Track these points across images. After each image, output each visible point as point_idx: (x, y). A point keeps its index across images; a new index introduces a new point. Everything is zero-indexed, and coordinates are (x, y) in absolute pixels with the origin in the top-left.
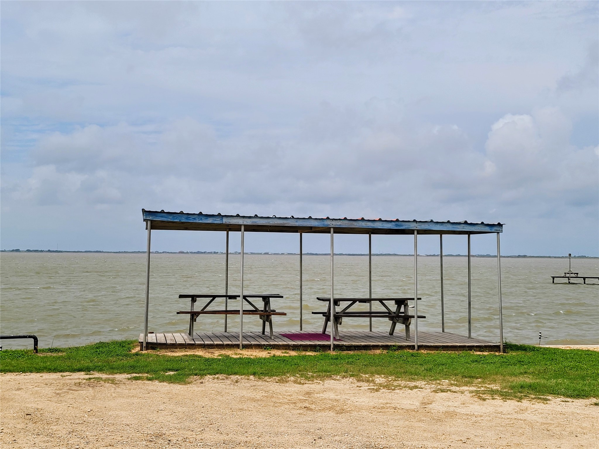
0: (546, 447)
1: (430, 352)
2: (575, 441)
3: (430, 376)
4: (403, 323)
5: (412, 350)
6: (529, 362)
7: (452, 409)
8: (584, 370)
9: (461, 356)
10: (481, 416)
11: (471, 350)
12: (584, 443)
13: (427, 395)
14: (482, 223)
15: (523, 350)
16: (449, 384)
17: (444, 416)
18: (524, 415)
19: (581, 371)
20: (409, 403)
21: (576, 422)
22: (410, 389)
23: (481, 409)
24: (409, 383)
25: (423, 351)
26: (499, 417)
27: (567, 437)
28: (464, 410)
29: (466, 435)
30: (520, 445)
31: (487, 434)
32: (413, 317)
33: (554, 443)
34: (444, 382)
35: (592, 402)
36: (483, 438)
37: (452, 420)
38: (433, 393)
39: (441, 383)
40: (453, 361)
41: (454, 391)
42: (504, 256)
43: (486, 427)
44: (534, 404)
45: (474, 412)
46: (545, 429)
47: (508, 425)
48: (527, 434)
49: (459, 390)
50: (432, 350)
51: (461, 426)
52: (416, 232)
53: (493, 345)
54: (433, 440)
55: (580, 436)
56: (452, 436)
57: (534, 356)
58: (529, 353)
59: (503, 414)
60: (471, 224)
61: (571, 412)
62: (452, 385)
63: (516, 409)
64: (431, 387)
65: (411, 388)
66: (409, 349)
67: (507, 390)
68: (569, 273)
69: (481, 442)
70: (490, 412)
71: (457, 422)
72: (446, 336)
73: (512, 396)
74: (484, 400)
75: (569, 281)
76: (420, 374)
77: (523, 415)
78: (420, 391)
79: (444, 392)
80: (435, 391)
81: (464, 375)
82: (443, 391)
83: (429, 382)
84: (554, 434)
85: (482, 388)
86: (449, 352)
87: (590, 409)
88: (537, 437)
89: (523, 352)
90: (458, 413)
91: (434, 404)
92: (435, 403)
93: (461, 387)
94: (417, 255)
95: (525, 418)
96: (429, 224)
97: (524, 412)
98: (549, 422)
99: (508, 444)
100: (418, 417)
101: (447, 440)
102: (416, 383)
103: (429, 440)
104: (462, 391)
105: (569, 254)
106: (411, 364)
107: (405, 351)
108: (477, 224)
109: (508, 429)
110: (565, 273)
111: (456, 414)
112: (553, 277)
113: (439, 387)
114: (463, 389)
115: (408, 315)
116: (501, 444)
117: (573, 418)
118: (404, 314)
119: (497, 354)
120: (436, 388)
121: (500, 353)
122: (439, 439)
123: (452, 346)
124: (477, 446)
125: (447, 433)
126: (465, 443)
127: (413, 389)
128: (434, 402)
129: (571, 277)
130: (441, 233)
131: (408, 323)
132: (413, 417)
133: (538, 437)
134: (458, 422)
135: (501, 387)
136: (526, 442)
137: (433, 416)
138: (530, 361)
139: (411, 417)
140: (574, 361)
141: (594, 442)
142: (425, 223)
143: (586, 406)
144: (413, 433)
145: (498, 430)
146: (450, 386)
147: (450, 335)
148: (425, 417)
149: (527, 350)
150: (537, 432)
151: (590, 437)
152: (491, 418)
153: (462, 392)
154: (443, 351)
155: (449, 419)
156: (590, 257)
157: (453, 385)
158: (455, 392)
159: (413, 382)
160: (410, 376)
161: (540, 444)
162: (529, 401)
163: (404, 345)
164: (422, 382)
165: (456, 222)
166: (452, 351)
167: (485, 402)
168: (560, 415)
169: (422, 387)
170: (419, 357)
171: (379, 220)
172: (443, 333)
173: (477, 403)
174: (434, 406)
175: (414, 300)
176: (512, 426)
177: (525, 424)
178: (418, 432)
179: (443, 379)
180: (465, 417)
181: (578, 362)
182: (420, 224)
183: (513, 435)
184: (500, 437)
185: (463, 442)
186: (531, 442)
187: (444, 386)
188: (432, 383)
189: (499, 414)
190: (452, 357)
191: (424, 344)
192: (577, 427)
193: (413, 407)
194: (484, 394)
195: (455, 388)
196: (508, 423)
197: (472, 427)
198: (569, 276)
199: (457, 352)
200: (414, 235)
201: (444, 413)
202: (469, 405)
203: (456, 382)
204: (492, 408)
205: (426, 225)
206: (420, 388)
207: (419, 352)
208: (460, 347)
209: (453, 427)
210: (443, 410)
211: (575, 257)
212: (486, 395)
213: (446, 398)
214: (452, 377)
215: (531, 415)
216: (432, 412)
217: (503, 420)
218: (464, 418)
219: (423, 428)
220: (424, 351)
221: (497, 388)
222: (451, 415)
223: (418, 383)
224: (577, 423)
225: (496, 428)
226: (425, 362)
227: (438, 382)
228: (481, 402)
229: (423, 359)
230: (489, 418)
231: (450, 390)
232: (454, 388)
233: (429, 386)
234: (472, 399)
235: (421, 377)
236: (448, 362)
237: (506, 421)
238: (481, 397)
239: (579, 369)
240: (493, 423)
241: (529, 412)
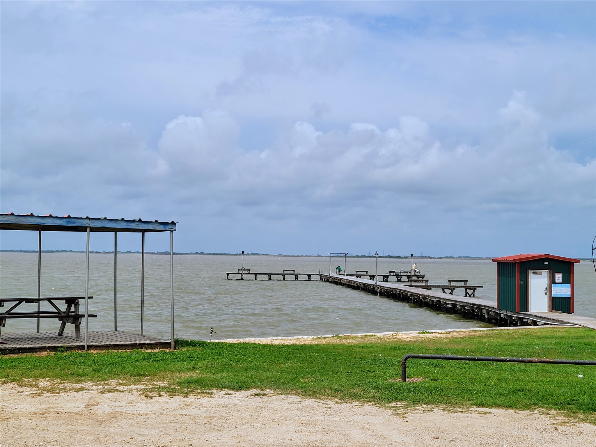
0: (207, 441)
1: (100, 351)
2: (234, 431)
3: (98, 376)
4: (73, 323)
5: (81, 350)
6: (198, 357)
7: (117, 409)
8: (248, 363)
9: (131, 355)
10: (147, 414)
11: (143, 348)
12: (242, 434)
13: (93, 397)
14: (156, 221)
15: (194, 346)
16: (117, 384)
17: (109, 417)
18: (189, 410)
19: (245, 364)
20: (73, 406)
21: (237, 414)
22: (76, 391)
23: (147, 407)
24: (75, 385)
25: (92, 351)
26: (165, 414)
27: (227, 428)
28: (130, 410)
29: (129, 435)
30: (182, 440)
31: (151, 432)
32: (84, 316)
33: (215, 435)
34: (112, 382)
35: (252, 393)
36: (146, 436)
37: (117, 420)
38: (99, 394)
39: (109, 383)
40: (123, 360)
41: (122, 390)
42: (182, 253)
43: (151, 425)
44: (199, 399)
45: (141, 410)
46: (208, 422)
47: (172, 422)
48: (190, 428)
49: (127, 389)
50: (103, 350)
51: (126, 426)
52: (88, 230)
53: (164, 342)
54: (95, 443)
55: (239, 427)
56: (116, 437)
57: (203, 351)
58: (199, 349)
59: (168, 410)
60: (146, 222)
61: (233, 404)
62: (120, 384)
63: (182, 405)
64: (99, 388)
65: (77, 391)
66: (78, 349)
67: (174, 386)
68: (242, 270)
69: (144, 440)
70: (157, 410)
71: (122, 422)
72: (118, 334)
73: (179, 392)
74: (151, 397)
75: (242, 277)
76: (87, 375)
77: (188, 410)
78: (86, 393)
79: (111, 392)
80: (102, 392)
81: (133, 374)
82: (110, 391)
83: (96, 383)
84: (215, 427)
85: (150, 386)
86: (120, 351)
87: (250, 399)
88: (199, 431)
89: (193, 348)
90: (123, 413)
91: (100, 405)
92: (101, 404)
93: (129, 386)
94: (89, 252)
95: (190, 413)
96: (103, 221)
97: (189, 407)
98: (212, 415)
99: (171, 441)
100: (82, 420)
101: (110, 442)
102: (83, 385)
103: (92, 443)
104: (130, 390)
105: (243, 252)
106: (79, 365)
107: (75, 351)
108: (151, 222)
109: (172, 425)
110: (238, 270)
111: (122, 414)
112: (227, 273)
113: (107, 387)
114: (131, 388)
115: (79, 315)
116: (163, 442)
117: (234, 410)
118: (74, 314)
119: (168, 350)
120: (103, 389)
121: (171, 350)
122: (102, 441)
123: (123, 345)
124: (140, 445)
125: (111, 434)
126: (128, 443)
127: (79, 391)
128: (100, 404)
129: (244, 274)
130: (115, 230)
131: (79, 323)
132: (76, 421)
133: (200, 431)
134: (123, 422)
135: (169, 384)
136: (188, 437)
137: (97, 418)
138: (199, 357)
139: (74, 421)
140: (239, 355)
141: (251, 431)
142: (98, 220)
143: (247, 397)
144: (75, 437)
145: (162, 427)
146: (118, 386)
147: (122, 333)
148: (89, 419)
149: (197, 346)
150: (200, 426)
151: (248, 427)
152: (156, 416)
153: (130, 392)
154: (114, 350)
155: (113, 420)
156: (262, 255)
157: (121, 384)
158: (122, 392)
159: (79, 383)
160: (77, 378)
161: (201, 438)
162: (194, 395)
163: (73, 346)
164: (89, 383)
165: (129, 220)
166: (123, 349)
167: (152, 400)
168: (223, 408)
169: (89, 388)
170: (88, 357)
171: (49, 216)
172: (115, 332)
173: (144, 401)
174: (100, 407)
175: (85, 299)
176: (176, 422)
177: (189, 419)
178: (80, 436)
179: (112, 379)
180: (130, 416)
181: (243, 356)
182: (93, 221)
183: (176, 431)
184: (163, 434)
185: (126, 442)
186: (193, 437)
187: (111, 386)
188: (99, 384)
189: (165, 411)
190: (122, 356)
191: (94, 344)
192: (237, 418)
193: (77, 410)
194: (152, 391)
195: (123, 387)
196: (172, 419)
197: (137, 427)
198: (242, 272)
199: (128, 351)
200: (86, 232)
201: (110, 414)
202: (135, 404)
203: (124, 382)
204: (159, 405)
205: (99, 223)
206: (86, 390)
207: (89, 352)
208: (132, 345)
209: (118, 428)
210: (109, 411)
211: (248, 254)
212: (153, 393)
213: (113, 398)
214: (120, 376)
215: (195, 410)
216: (97, 414)
217: (168, 417)
218: (129, 417)
219: (85, 431)
220: (94, 351)
221: (165, 384)
222: (116, 415)
223: (85, 385)
224: (237, 415)
225: (161, 425)
226: (94, 363)
227: (106, 382)
228: (148, 400)
229: (93, 360)
230: (154, 416)
231: (117, 390)
232: (121, 388)
233: (97, 387)
234: (139, 397)
235: (88, 378)
236: (118, 362)
237: (171, 417)
238: (148, 395)
239: (243, 362)
240: (158, 421)
241: (194, 407)
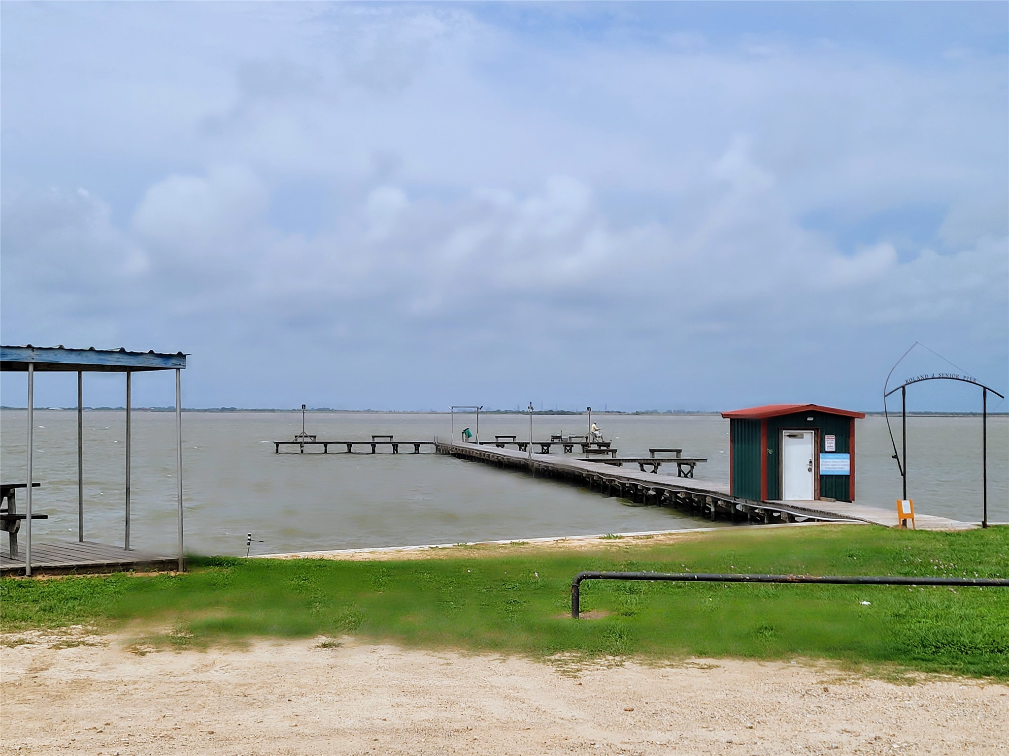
0: (239, 725)
1: (53, 577)
2: (287, 708)
3: (50, 619)
4: (6, 529)
5: (19, 575)
6: (225, 584)
7: (84, 675)
8: (312, 592)
9: (109, 582)
10: (135, 683)
11: (128, 571)
12: (301, 711)
13: (40, 655)
14: (151, 352)
15: (217, 565)
16: (83, 632)
17: (68, 689)
18: (209, 674)
19: (306, 593)
20: (5, 672)
21: (292, 678)
22: (10, 647)
23: (135, 670)
24: (8, 635)
25: (40, 577)
26: (166, 681)
27: (275, 703)
28: (107, 675)
29: (105, 718)
30: (196, 725)
31: (141, 713)
32: (24, 517)
33: (253, 715)
34: (74, 628)
35: (318, 643)
36: (134, 720)
37: (83, 693)
38: (51, 649)
39: (69, 631)
40: (94, 591)
41: (91, 643)
42: (198, 410)
43: (142, 701)
44: (227, 654)
45: (124, 676)
46: (242, 694)
47: (179, 694)
48: (210, 705)
49: (101, 641)
50: (58, 575)
51: (98, 704)
52: (31, 367)
53: (166, 560)
54: (43, 733)
55: (295, 700)
56: (80, 722)
57: (233, 573)
58: (227, 570)
59: (173, 675)
60: (132, 354)
61: (285, 662)
62: (88, 633)
63: (196, 665)
64: (50, 639)
65: (12, 645)
66: (14, 575)
67: (183, 634)
68: (301, 436)
69: (130, 727)
70: (152, 674)
71: (91, 697)
72: (85, 547)
73: (191, 644)
74: (143, 654)
75: (302, 449)
76: (31, 618)
77: (207, 673)
78: (28, 648)
79: (73, 646)
80: (57, 647)
81: (112, 614)
82: (70, 645)
83: (46, 631)
84: (254, 701)
85: (141, 634)
86: (89, 576)
87: (315, 653)
88: (226, 709)
89: (217, 568)
90: (94, 681)
91: (51, 670)
92: (55, 667)
93: (104, 635)
94: (32, 409)
95: (211, 679)
96: (56, 352)
97: (208, 668)
98: (248, 682)
99: (176, 726)
100: (21, 695)
101: (70, 731)
102: (23, 634)
103: (37, 734)
104: (106, 642)
105: (303, 405)
106: (16, 602)
107: (8, 578)
108: (142, 354)
109: (179, 700)
110: (296, 437)
111: (90, 683)
112: (276, 443)
113: (64, 638)
114: (108, 639)
115: (15, 515)
116: (163, 728)
117: (287, 671)
118: (7, 513)
119: (172, 574)
120: (58, 641)
121: (178, 573)
122: (56, 730)
123: (94, 565)
124: (122, 734)
125: (71, 718)
126: (101, 732)
127: (16, 645)
128: (52, 667)
129: (305, 443)
130: (80, 368)
131: (15, 529)
132: (10, 696)
133: (228, 709)
134: (93, 697)
135: (174, 630)
136: (207, 720)
137: (48, 691)
138: (227, 583)
139: (6, 696)
140: (296, 578)
141: (316, 707)
142: (48, 351)
143: (309, 650)
144: (7, 725)
145: (162, 704)
146: (84, 636)
147: (93, 546)
148: (33, 693)
149: (223, 565)
150: (228, 700)
151: (311, 699)
152: (151, 685)
153: (105, 645)
154: (78, 574)
155: (76, 693)
156: (336, 410)
157: (90, 632)
158: (92, 645)
159: (16, 633)
160: (11, 623)
161: (230, 720)
162: (218, 649)
163: (5, 568)
164: (34, 632)
165: (104, 350)
166: (93, 573)
167: (144, 658)
168: (267, 669)
169: (32, 640)
170: (33, 587)
172: (81, 543)
173: (131, 660)
174: (53, 672)
175: (26, 487)
176: (186, 695)
177: (209, 689)
178: (16, 722)
179: (74, 625)
180: (106, 686)
181: (303, 580)
182: (39, 352)
183: (186, 710)
184: (163, 715)
185: (98, 731)
186: (215, 719)
187: (73, 635)
188: (52, 632)
189: (166, 677)
190: (92, 585)
191: (43, 564)
192: (291, 685)
193: (11, 679)
194: (144, 643)
195: (94, 638)
196: (180, 690)
197: (117, 704)
198: (302, 441)
199: (102, 575)
200: (28, 372)
201: (69, 683)
202: (114, 666)
203: (95, 628)
204: (156, 666)
205: (49, 355)
206: (28, 643)
207: (34, 578)
208: (108, 565)
209: (83, 706)
210: (68, 678)
211: (313, 410)
212: (146, 646)
213: (75, 656)
214: (88, 619)
215: (220, 673)
216: (48, 684)
217: (172, 686)
218: (104, 688)
219: (27, 714)
220: (44, 576)
221: (166, 631)
222: (81, 685)
223: (26, 635)
224: (292, 680)
225: (159, 700)
226: (43, 597)
227: (63, 630)
228: (138, 658)
229: (40, 592)
230: (148, 685)
231: (83, 643)
232: (90, 639)
233: (47, 637)
234: (122, 654)
235: (32, 623)
236: (84, 594)
237: (176, 686)
238: (138, 649)
239: (303, 591)
240: (154, 693)
241: (217, 668)
